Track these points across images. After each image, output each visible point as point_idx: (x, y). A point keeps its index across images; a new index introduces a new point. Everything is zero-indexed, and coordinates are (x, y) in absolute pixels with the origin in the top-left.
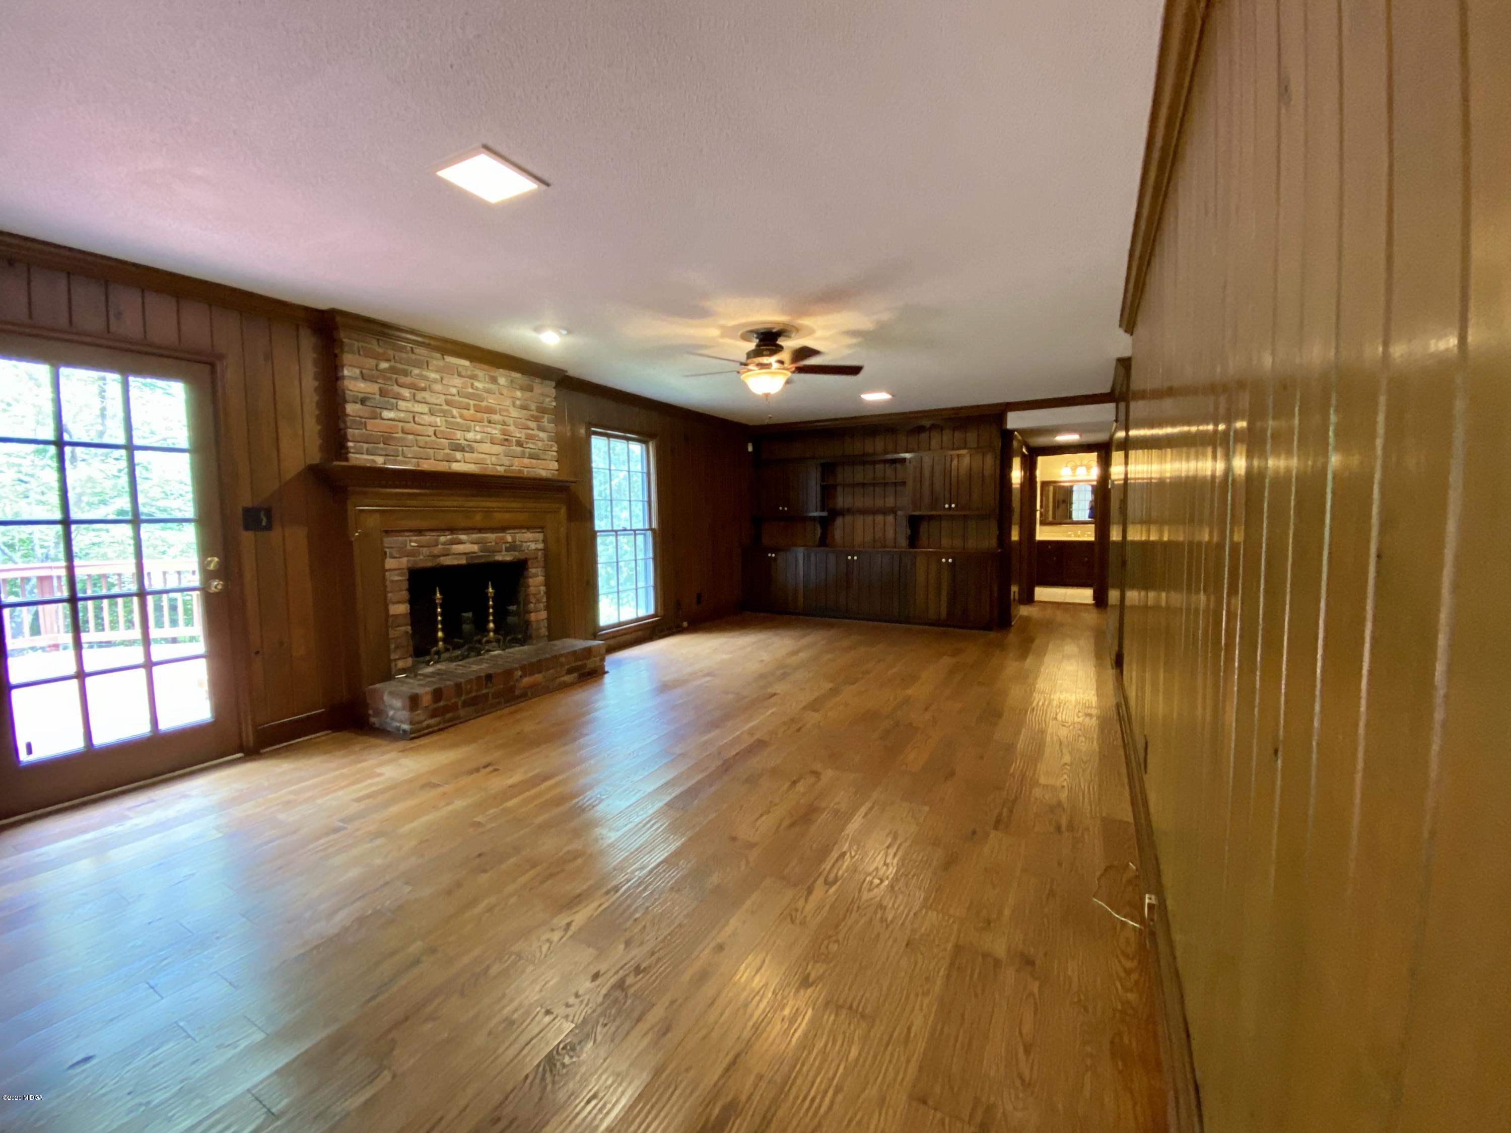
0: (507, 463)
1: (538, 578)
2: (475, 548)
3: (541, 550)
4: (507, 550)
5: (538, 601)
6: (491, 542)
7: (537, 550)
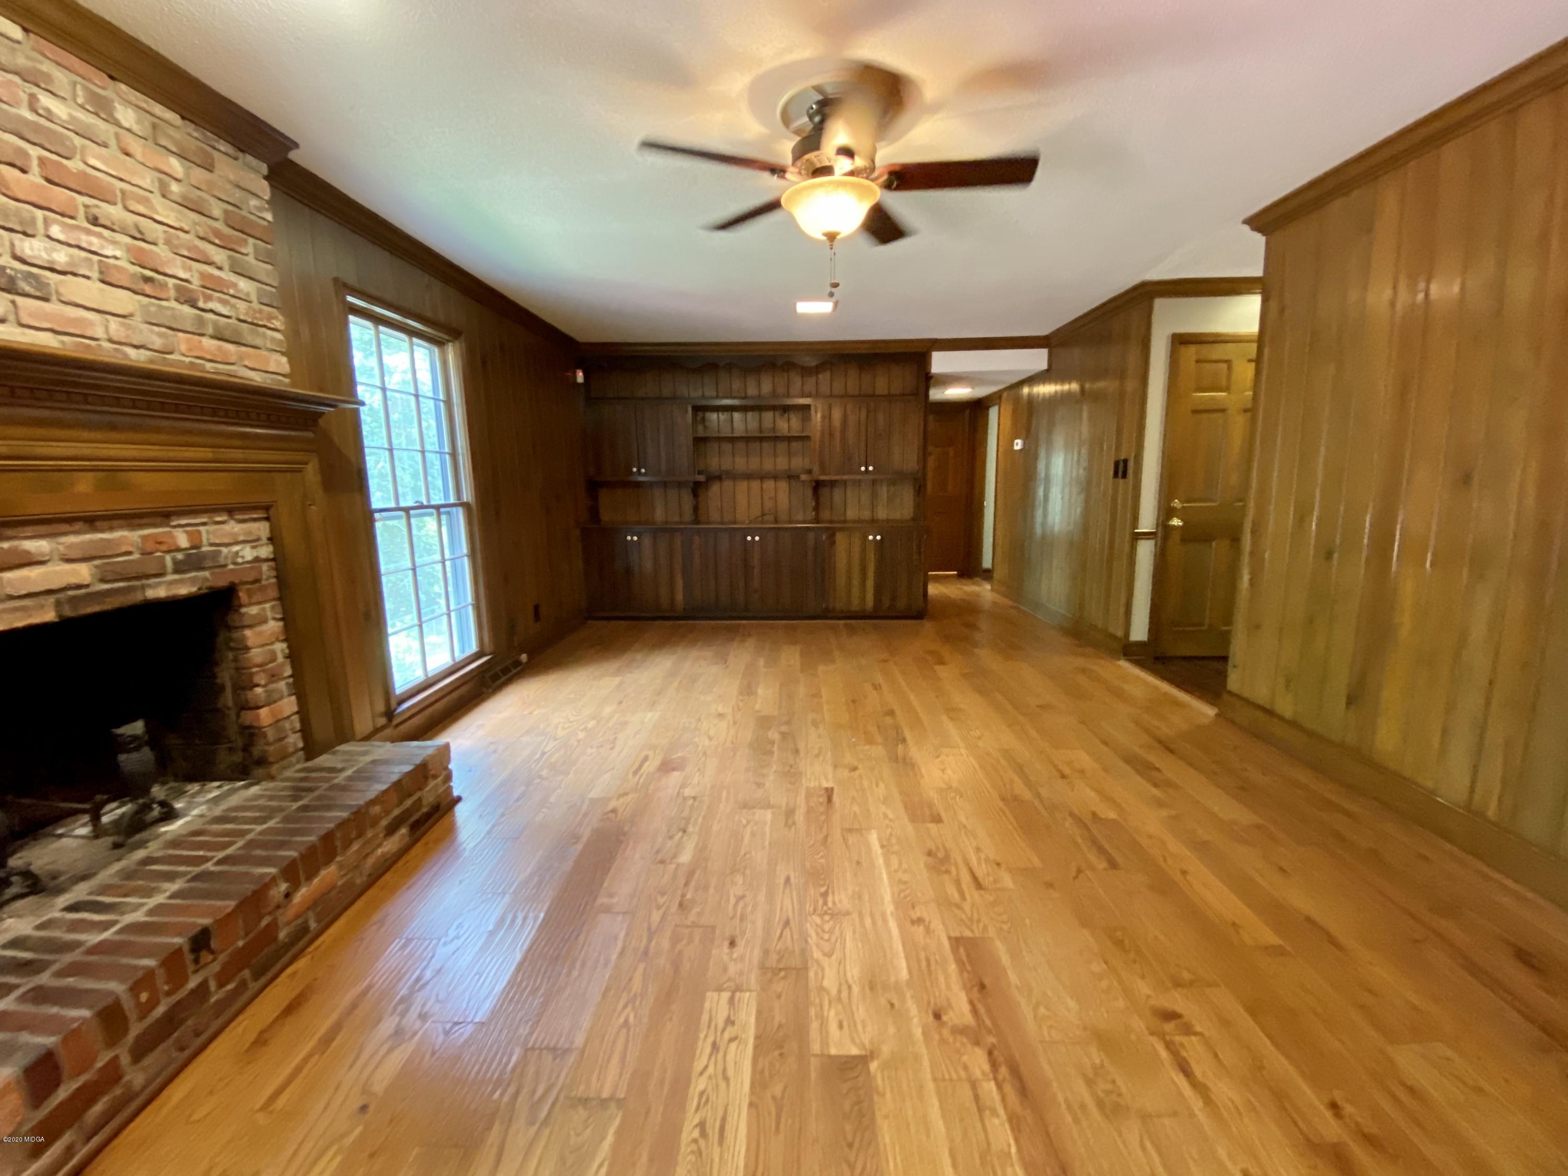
0: (158, 343)
1: (264, 628)
2: (83, 573)
3: (267, 560)
4: (179, 568)
5: (274, 677)
6: (129, 553)
7: (257, 560)
